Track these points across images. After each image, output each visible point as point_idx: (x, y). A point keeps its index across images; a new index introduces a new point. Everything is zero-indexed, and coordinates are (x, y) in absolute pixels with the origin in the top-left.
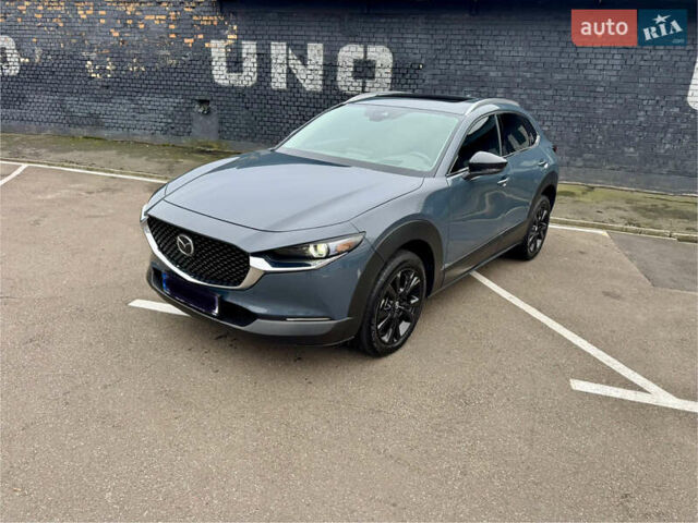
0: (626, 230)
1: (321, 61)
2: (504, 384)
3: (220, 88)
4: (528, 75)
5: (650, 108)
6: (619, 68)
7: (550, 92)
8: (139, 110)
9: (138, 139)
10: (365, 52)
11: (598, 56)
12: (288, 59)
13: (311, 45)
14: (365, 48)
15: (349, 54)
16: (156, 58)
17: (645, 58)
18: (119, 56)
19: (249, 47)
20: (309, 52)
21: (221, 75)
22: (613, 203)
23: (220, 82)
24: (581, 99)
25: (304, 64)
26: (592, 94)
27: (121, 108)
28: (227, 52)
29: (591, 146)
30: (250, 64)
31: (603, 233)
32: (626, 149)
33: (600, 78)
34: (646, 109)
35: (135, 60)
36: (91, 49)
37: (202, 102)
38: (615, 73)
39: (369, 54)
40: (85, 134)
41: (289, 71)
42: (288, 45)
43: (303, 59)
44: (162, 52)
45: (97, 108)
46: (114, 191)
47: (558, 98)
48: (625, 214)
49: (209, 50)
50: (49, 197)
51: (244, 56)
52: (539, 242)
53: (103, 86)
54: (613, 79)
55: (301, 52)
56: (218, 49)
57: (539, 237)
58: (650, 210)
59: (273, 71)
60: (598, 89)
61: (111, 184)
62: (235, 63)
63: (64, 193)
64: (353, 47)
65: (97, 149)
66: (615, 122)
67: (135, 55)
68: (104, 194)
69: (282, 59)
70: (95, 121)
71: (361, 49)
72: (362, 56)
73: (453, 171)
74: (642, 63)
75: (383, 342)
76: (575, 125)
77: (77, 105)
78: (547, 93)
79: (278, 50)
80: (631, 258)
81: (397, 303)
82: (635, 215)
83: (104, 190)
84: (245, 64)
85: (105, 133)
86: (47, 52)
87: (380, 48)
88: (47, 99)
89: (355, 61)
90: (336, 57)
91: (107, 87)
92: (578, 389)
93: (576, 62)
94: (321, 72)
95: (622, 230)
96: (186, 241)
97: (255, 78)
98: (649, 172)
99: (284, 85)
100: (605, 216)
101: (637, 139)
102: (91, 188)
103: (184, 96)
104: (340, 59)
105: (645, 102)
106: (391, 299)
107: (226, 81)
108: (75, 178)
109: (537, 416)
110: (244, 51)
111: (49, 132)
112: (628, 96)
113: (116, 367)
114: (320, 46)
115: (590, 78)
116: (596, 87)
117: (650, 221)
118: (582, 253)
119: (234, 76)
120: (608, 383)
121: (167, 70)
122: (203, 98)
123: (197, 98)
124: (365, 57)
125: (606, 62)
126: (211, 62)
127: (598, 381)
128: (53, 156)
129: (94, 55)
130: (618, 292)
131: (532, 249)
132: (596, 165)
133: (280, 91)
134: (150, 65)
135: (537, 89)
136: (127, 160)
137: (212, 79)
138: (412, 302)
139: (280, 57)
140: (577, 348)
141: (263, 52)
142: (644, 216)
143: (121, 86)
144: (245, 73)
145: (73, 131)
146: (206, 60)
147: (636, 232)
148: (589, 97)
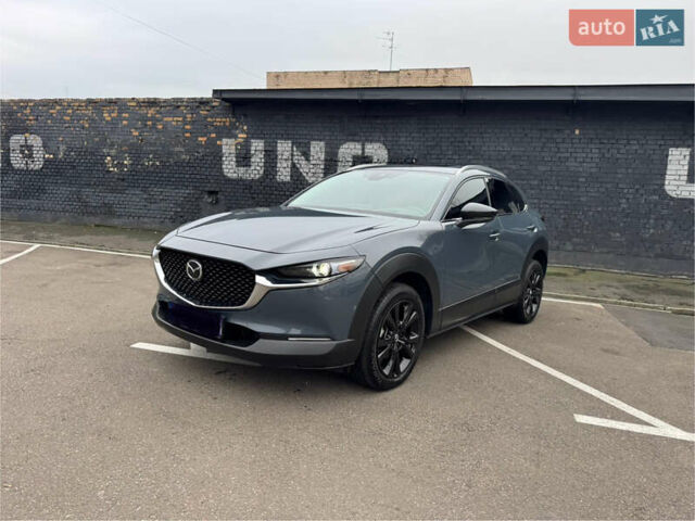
0: (620, 304)
1: (323, 157)
2: (507, 417)
3: (229, 181)
4: (514, 167)
5: (631, 197)
6: (597, 160)
7: (536, 183)
8: (151, 200)
9: (147, 226)
10: (363, 149)
11: (578, 150)
12: (292, 155)
13: (313, 143)
14: (363, 145)
15: (349, 151)
16: (170, 154)
17: (621, 151)
18: (137, 153)
19: (257, 145)
20: (312, 149)
21: (230, 169)
22: (605, 282)
23: (229, 175)
24: (566, 188)
25: (308, 160)
26: (575, 184)
27: (135, 197)
28: (236, 149)
29: (579, 231)
30: (258, 160)
31: (599, 305)
32: (612, 234)
33: (581, 169)
34: (628, 196)
35: (151, 156)
36: (112, 145)
37: (211, 193)
38: (594, 165)
39: (366, 150)
40: (97, 223)
41: (294, 165)
42: (293, 143)
43: (306, 155)
44: (177, 149)
45: (110, 198)
46: (121, 265)
47: (543, 187)
48: (616, 291)
49: (220, 146)
50: (59, 268)
51: (253, 152)
52: (534, 307)
53: (118, 179)
54: (593, 170)
55: (305, 149)
56: (228, 147)
57: (534, 302)
58: (642, 288)
59: (279, 165)
60: (581, 180)
61: (119, 260)
62: (244, 159)
63: (74, 266)
64: (351, 145)
65: (107, 234)
66: (599, 209)
67: (151, 152)
68: (111, 267)
69: (287, 155)
70: (108, 210)
71: (359, 146)
72: (360, 152)
73: (446, 218)
74: (618, 156)
75: (384, 374)
76: (562, 211)
77: (92, 196)
78: (532, 182)
79: (284, 148)
80: (627, 325)
81: (396, 336)
82: (628, 293)
83: (111, 265)
84: (253, 160)
85: (116, 222)
86: (70, 149)
87: (376, 145)
88: (64, 190)
89: (354, 157)
90: (337, 154)
91: (123, 180)
92: (582, 421)
93: (559, 155)
94: (322, 167)
95: (616, 303)
96: (195, 266)
97: (261, 172)
98: (637, 255)
99: (289, 178)
100: (598, 292)
101: (622, 225)
102: (98, 262)
103: (195, 188)
104: (340, 155)
105: (626, 191)
106: (390, 329)
107: (235, 175)
108: (83, 255)
109: (542, 442)
110: (253, 148)
111: (63, 220)
112: (609, 186)
113: (115, 393)
114: (322, 144)
115: (572, 169)
116: (579, 177)
117: (643, 296)
118: (578, 319)
119: (242, 169)
120: (612, 418)
121: (180, 164)
122: (212, 189)
123: (207, 189)
124: (363, 153)
125: (584, 155)
126: (221, 157)
127: (603, 416)
128: (65, 239)
129: (113, 152)
130: (617, 349)
131: (528, 311)
132: (585, 249)
133: (284, 183)
134: (165, 159)
135: (523, 180)
136: (135, 242)
137: (222, 173)
138: (412, 338)
139: (286, 153)
140: (579, 390)
141: (270, 149)
142: (637, 292)
143: (136, 178)
144: (253, 168)
145: (86, 219)
146: (217, 156)
147: (630, 305)
148: (573, 186)
